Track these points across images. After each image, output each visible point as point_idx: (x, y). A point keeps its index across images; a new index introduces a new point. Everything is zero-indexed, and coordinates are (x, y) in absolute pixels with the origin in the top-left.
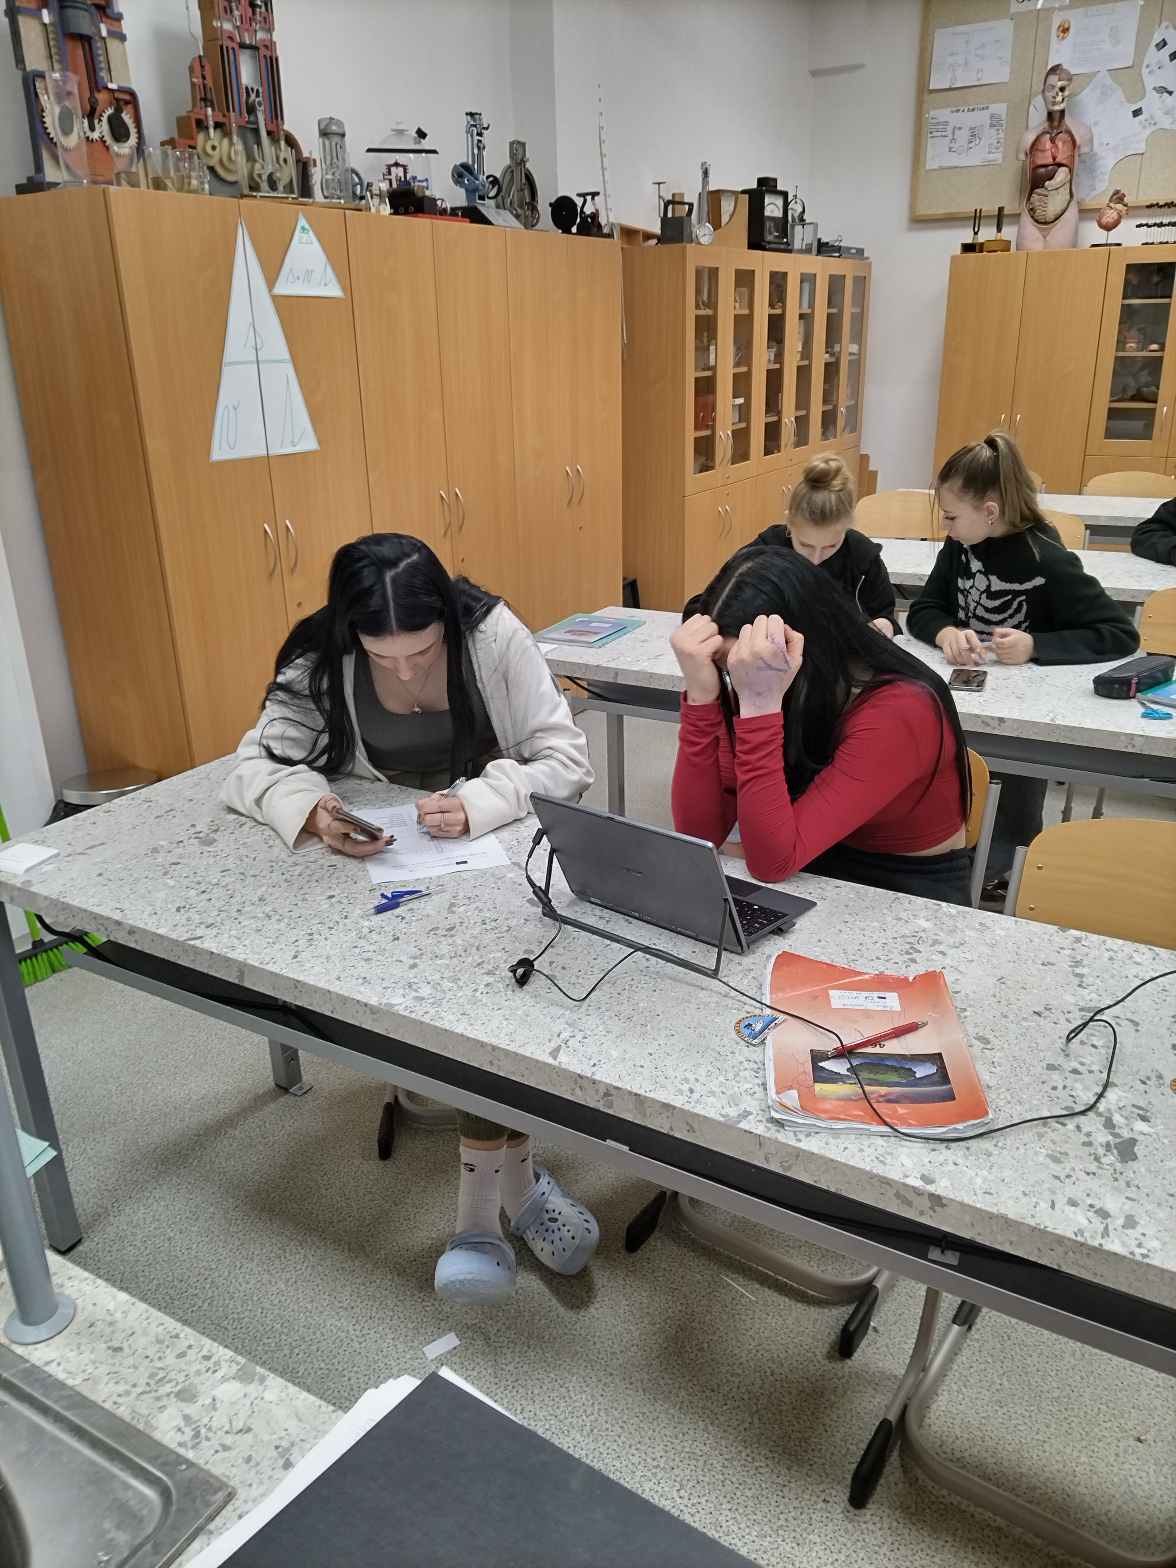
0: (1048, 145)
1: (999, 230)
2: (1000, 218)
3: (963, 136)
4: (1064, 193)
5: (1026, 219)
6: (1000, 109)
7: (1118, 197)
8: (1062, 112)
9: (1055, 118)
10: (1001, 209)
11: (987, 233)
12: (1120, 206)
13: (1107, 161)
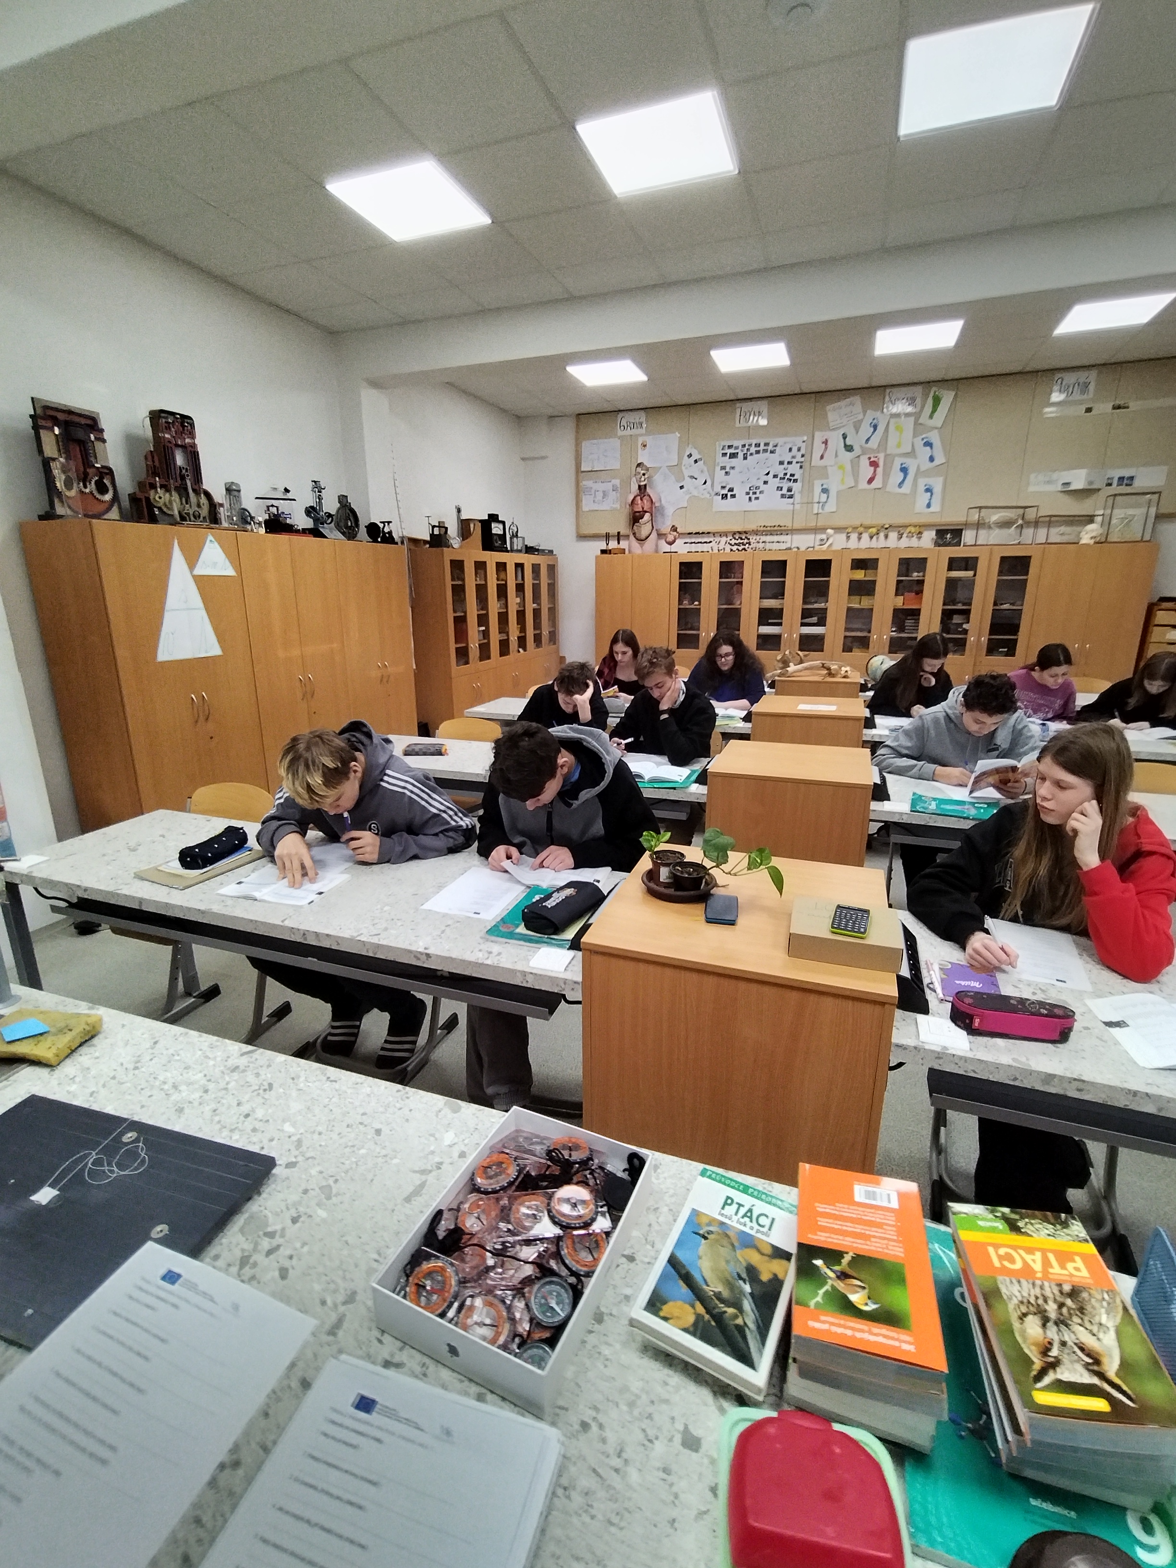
0: (640, 502)
1: (619, 543)
2: (619, 537)
3: (600, 495)
4: (649, 525)
5: (632, 537)
6: (617, 482)
7: (674, 529)
8: (645, 485)
9: (642, 489)
10: (619, 533)
11: (613, 544)
12: (675, 533)
13: (669, 511)
